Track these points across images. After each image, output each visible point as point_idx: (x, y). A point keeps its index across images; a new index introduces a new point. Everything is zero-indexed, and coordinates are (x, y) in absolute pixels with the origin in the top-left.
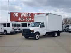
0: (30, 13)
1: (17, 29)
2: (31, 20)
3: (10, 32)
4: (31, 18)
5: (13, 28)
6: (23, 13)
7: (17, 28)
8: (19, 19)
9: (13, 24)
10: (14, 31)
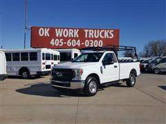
2: (79, 45)
3: (38, 72)
4: (79, 41)
5: (44, 64)
7: (52, 63)
8: (52, 43)
9: (43, 54)
10: (46, 70)
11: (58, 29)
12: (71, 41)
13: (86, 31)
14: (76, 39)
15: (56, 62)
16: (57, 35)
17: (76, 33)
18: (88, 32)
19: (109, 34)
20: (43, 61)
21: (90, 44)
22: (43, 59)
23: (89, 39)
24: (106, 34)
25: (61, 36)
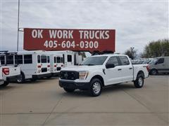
0: (71, 30)
1: (48, 68)
2: (74, 46)
3: (33, 76)
4: (74, 42)
6: (54, 30)
8: (46, 44)
10: (41, 73)
11: (52, 30)
12: (65, 43)
13: (81, 32)
14: (71, 40)
16: (51, 37)
17: (70, 34)
18: (83, 33)
19: (104, 34)
21: (85, 46)
22: (39, 62)
23: (84, 40)
25: (55, 37)
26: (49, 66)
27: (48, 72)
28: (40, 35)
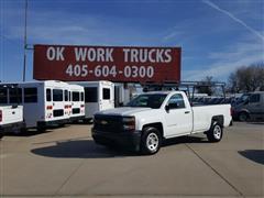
0: (110, 48)
8: (69, 71)
9: (48, 90)
10: (53, 119)
11: (79, 47)
12: (101, 69)
13: (126, 51)
14: (110, 65)
15: (77, 105)
16: (78, 59)
17: (109, 55)
18: (129, 53)
20: (47, 104)
21: (132, 74)
22: (49, 100)
24: (159, 55)
25: (83, 59)
26: (66, 107)
27: (65, 117)
28: (60, 55)
